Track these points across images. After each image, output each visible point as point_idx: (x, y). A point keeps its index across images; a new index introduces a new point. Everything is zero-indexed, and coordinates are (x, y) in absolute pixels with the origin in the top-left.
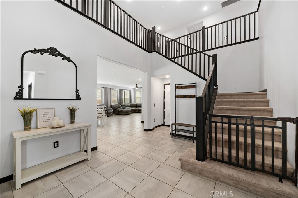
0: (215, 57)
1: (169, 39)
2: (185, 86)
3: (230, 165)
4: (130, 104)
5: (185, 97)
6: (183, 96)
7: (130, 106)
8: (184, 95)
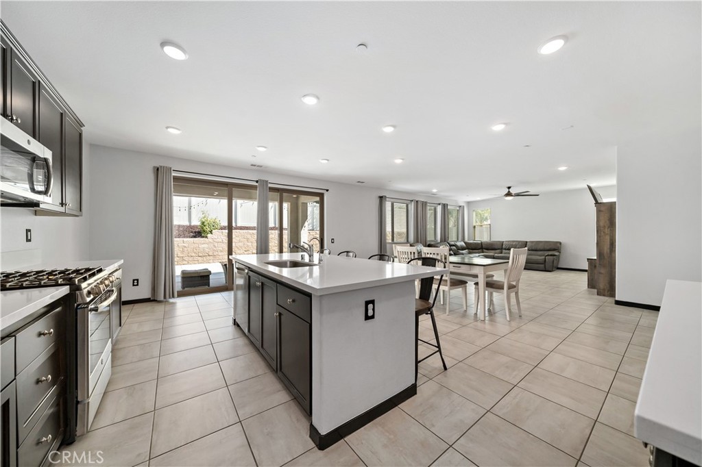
4: (465, 243)
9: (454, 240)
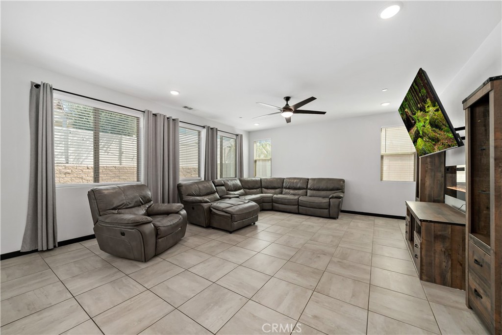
4: (241, 181)
7: (243, 187)
9: (232, 176)
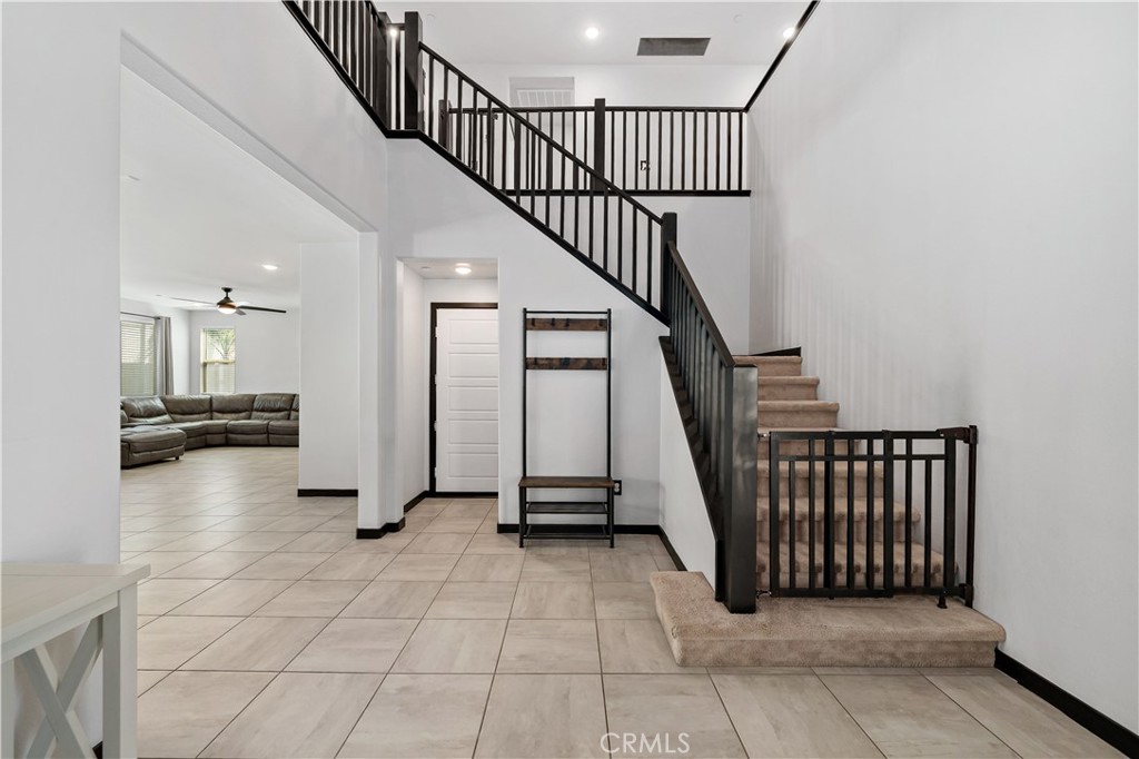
0: (669, 223)
1: (491, 99)
2: (568, 320)
3: (831, 598)
4: (163, 400)
5: (565, 364)
6: (558, 363)
7: (169, 411)
8: (561, 359)
9: (144, 393)
